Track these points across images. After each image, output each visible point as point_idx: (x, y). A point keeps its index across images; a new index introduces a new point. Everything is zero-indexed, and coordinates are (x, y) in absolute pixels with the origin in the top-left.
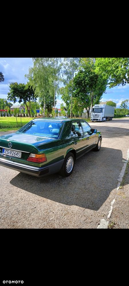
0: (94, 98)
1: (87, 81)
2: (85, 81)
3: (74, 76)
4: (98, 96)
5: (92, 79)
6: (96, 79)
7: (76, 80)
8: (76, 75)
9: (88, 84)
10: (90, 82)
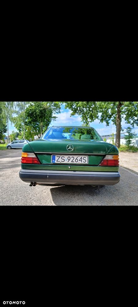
0: (43, 128)
1: (38, 113)
2: (36, 113)
3: (26, 108)
4: (46, 126)
5: (41, 111)
6: (45, 112)
7: (28, 112)
8: (27, 108)
9: (38, 116)
10: (40, 114)
